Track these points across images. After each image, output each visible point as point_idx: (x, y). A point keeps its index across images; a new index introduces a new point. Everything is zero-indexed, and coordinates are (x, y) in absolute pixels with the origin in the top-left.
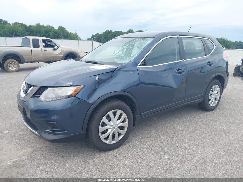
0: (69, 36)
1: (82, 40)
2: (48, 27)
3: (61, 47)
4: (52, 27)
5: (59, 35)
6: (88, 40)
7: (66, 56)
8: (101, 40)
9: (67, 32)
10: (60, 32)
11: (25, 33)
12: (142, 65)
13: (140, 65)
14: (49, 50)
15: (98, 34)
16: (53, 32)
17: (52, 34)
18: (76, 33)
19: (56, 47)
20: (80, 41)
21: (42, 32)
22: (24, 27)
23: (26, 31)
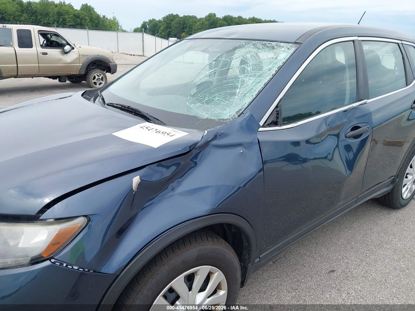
0: (101, 23)
1: (124, 31)
2: (62, 5)
3: (78, 46)
4: (70, 6)
5: (83, 21)
6: (136, 31)
7: (89, 65)
8: (160, 31)
9: (98, 16)
10: (86, 16)
11: (20, 16)
12: (269, 125)
13: (263, 126)
14: (54, 53)
15: (154, 20)
16: (71, 16)
17: (71, 18)
18: (115, 19)
19: (67, 48)
20: (120, 34)
21: (52, 14)
22: (18, 4)
23: (22, 11)
